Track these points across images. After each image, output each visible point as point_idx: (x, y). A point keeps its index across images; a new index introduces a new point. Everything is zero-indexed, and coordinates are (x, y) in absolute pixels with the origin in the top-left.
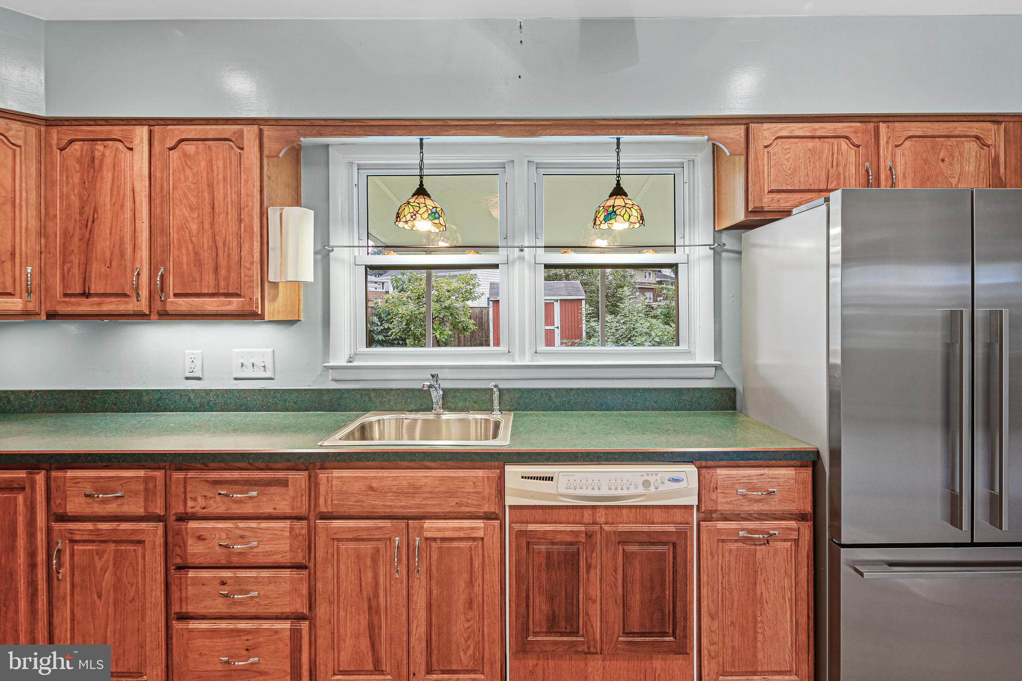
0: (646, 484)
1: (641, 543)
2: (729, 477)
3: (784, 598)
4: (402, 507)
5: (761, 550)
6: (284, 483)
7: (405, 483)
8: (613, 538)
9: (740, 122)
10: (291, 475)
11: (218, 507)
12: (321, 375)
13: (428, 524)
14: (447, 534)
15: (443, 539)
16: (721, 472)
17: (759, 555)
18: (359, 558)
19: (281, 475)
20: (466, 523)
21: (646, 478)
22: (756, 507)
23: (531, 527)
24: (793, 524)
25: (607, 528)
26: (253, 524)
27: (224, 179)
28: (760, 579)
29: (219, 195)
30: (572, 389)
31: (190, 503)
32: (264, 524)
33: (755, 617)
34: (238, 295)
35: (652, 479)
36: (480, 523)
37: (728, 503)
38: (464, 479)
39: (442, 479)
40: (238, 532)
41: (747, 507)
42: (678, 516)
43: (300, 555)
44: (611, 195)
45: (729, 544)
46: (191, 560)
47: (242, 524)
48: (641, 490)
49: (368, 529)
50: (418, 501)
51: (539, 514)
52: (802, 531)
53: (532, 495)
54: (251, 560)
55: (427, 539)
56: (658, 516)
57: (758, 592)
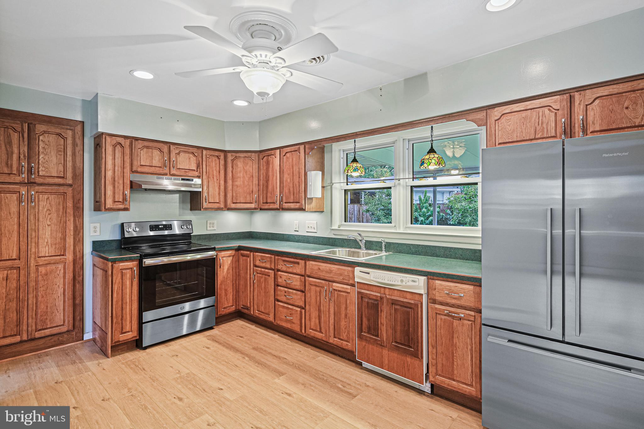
0: (402, 281)
1: (401, 306)
2: (441, 285)
3: (467, 348)
4: (328, 277)
5: (456, 323)
6: (298, 263)
7: (328, 268)
8: (390, 301)
9: (483, 109)
10: (300, 261)
11: (284, 269)
12: (330, 232)
13: (334, 284)
14: (340, 289)
15: (339, 291)
16: (438, 282)
17: (455, 324)
18: (316, 291)
19: (298, 261)
20: (345, 286)
21: (402, 278)
22: (454, 301)
23: (363, 291)
24: (472, 313)
25: (388, 297)
26: (292, 275)
27: (296, 164)
28: (455, 336)
29: (294, 169)
30: (420, 245)
31: (279, 266)
32: (294, 276)
33: (453, 353)
34: (299, 203)
35: (404, 279)
36: (349, 287)
37: (440, 297)
38: (344, 270)
39: (339, 269)
40: (289, 277)
41: (449, 301)
42: (417, 297)
43: (302, 287)
44: (428, 153)
45: (442, 316)
46: (280, 284)
47: (290, 275)
48: (399, 283)
49: (318, 282)
50: (331, 275)
51: (366, 287)
52: (476, 317)
53: (363, 279)
54: (291, 286)
55: (334, 289)
56: (409, 296)
57: (455, 342)
